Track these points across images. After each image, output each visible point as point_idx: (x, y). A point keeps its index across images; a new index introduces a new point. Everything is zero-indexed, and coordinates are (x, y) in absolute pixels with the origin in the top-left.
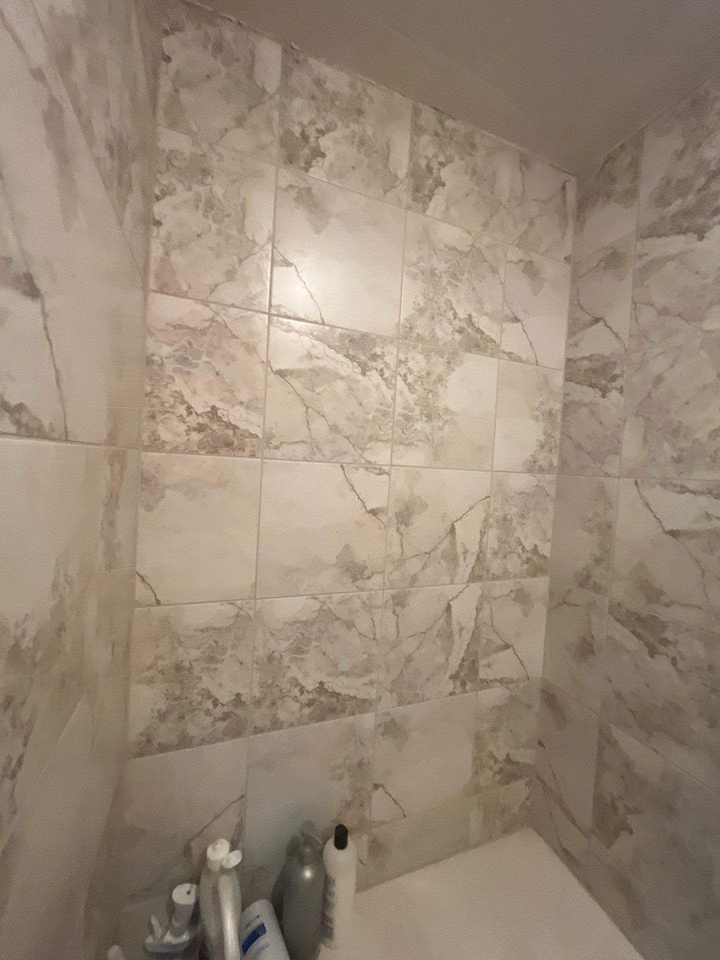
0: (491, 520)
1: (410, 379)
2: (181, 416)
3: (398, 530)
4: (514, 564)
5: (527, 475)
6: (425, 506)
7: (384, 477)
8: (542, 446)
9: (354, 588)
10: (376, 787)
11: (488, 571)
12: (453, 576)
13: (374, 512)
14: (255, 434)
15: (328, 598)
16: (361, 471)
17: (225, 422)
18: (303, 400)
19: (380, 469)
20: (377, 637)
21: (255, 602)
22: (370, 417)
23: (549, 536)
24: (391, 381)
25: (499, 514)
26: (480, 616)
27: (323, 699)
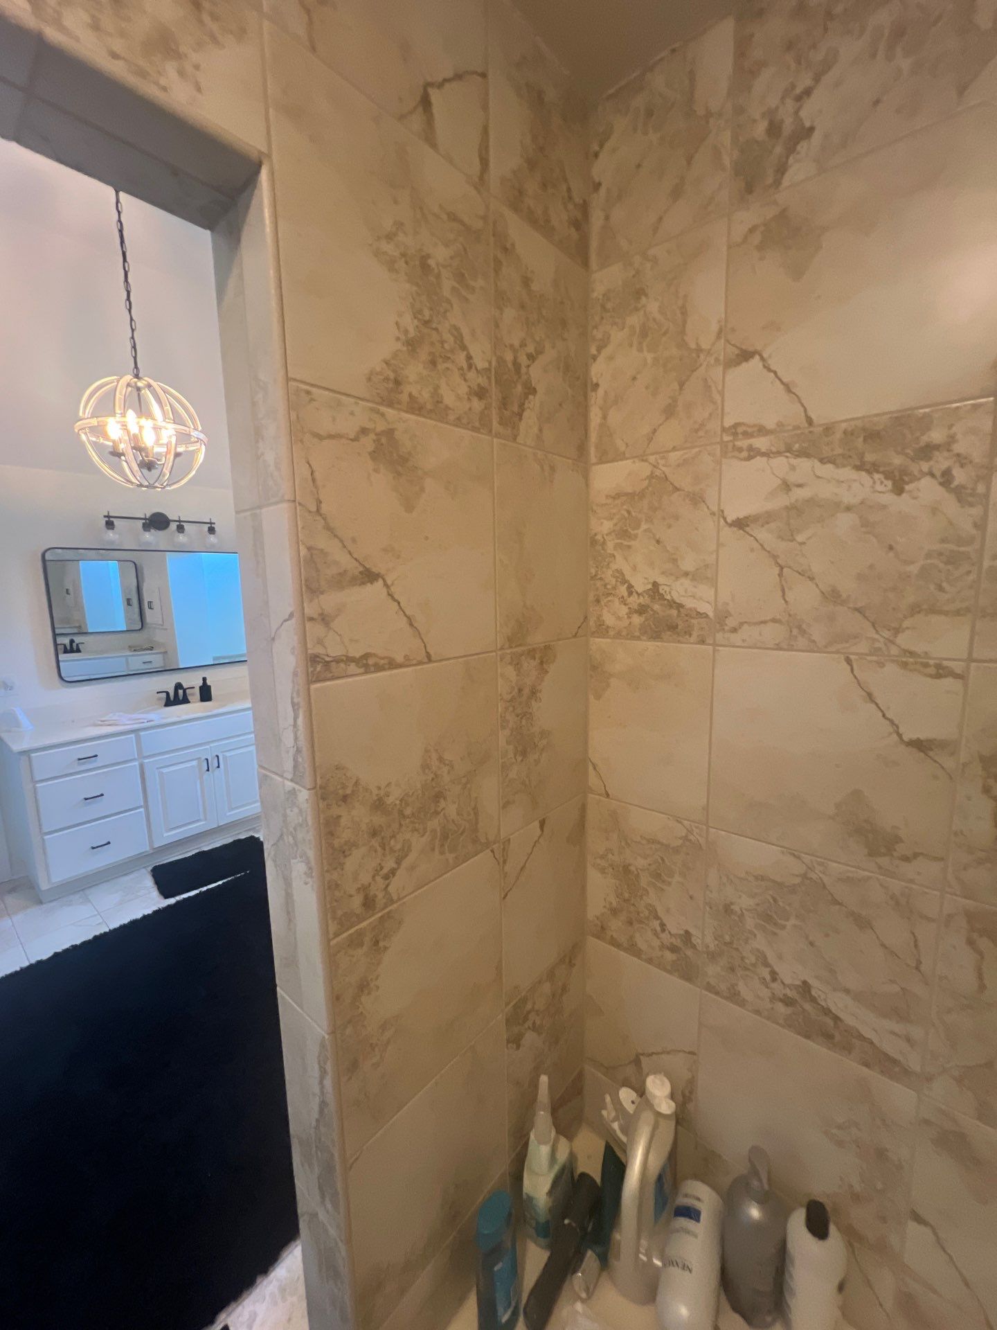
2: (623, 597)
9: (872, 866)
13: (920, 745)
14: (704, 613)
15: (821, 864)
16: (891, 669)
17: (668, 600)
18: (775, 557)
19: (940, 667)
20: (925, 969)
22: (914, 569)
24: (974, 489)
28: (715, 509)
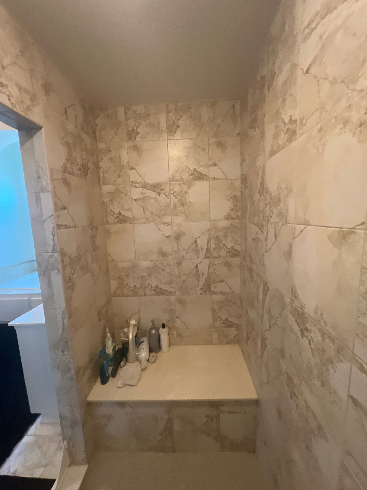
1: (175, 194)
3: (176, 242)
7: (170, 226)
9: (164, 259)
10: (177, 318)
13: (167, 237)
14: (130, 217)
16: (162, 225)
17: (123, 215)
18: (142, 206)
19: (168, 224)
20: (173, 274)
22: (163, 208)
24: (168, 196)
28: (130, 197)
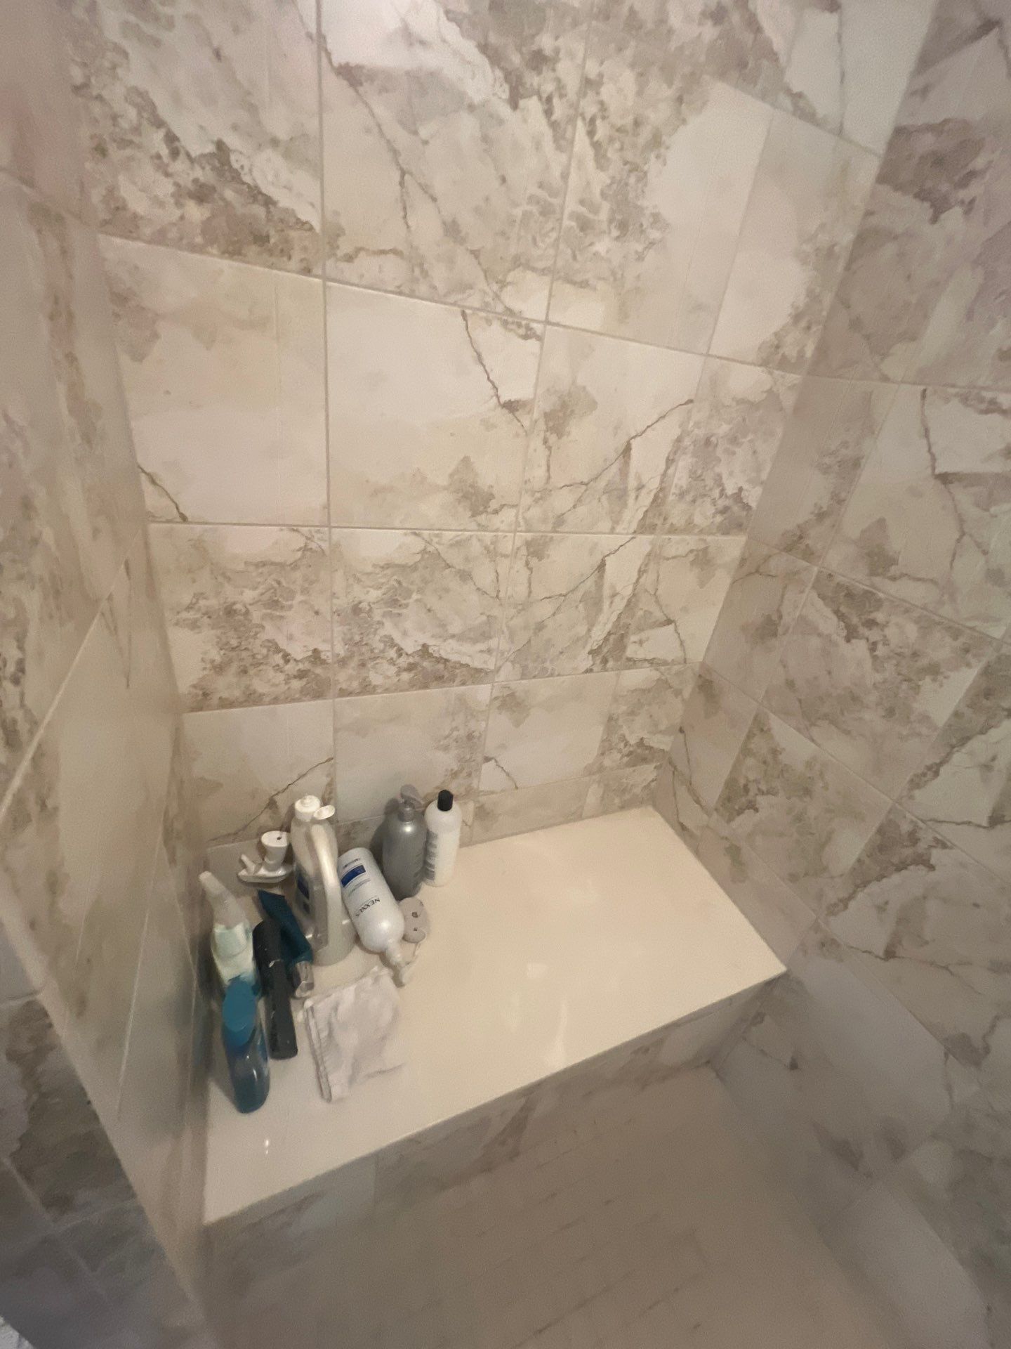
0: (687, 442)
1: (602, 131)
2: (159, 157)
3: (545, 441)
4: (704, 514)
5: (760, 369)
6: (593, 405)
7: (532, 344)
8: (797, 318)
9: (473, 526)
10: (487, 759)
11: (665, 519)
12: (616, 522)
13: (511, 407)
14: (307, 223)
15: (437, 536)
16: (496, 326)
17: (249, 186)
18: (395, 153)
19: (528, 328)
20: (502, 595)
21: (330, 532)
22: (518, 212)
23: (764, 476)
24: (565, 131)
25: (701, 433)
26: (642, 580)
27: (426, 664)
